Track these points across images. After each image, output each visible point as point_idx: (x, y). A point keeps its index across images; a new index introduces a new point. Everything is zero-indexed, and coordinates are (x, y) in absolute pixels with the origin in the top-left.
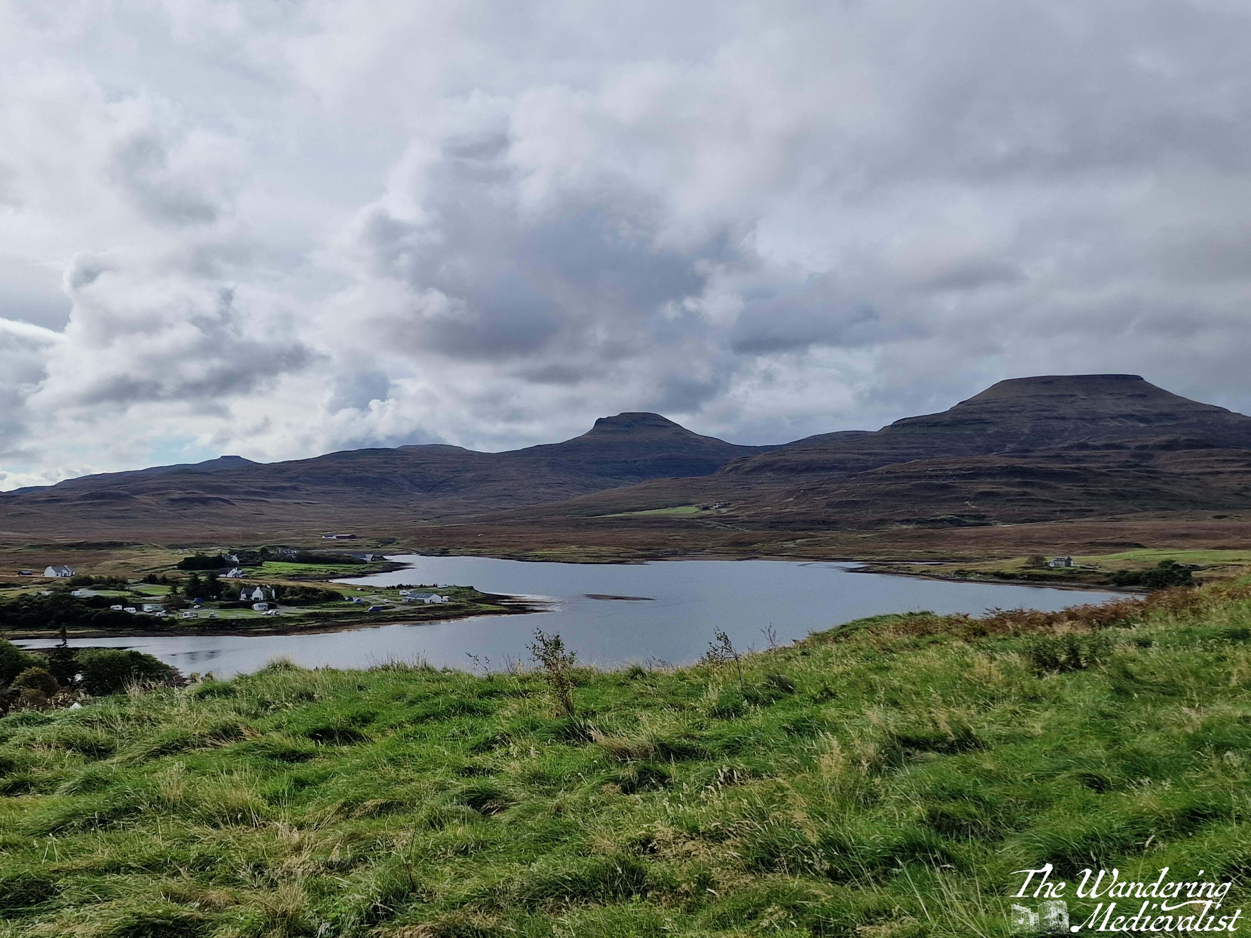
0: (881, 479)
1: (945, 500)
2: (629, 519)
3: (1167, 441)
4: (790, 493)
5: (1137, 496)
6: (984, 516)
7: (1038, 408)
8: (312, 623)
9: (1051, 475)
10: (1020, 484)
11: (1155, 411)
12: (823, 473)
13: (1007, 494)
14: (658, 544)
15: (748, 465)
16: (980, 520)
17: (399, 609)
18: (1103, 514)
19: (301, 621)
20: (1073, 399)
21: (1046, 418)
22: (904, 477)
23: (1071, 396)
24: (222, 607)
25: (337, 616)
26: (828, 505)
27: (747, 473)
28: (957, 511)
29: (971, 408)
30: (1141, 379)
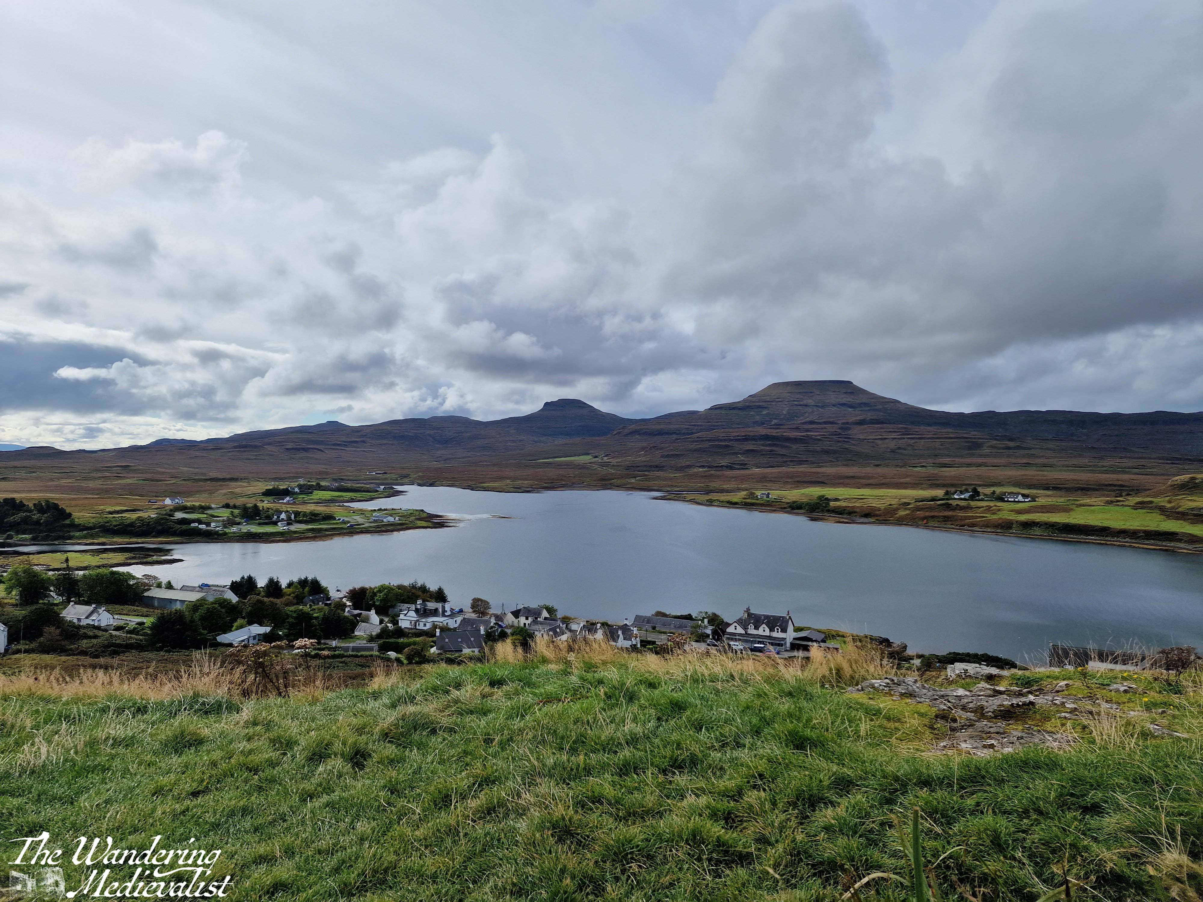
0: (693, 441)
1: (728, 454)
2: (550, 463)
3: (860, 420)
4: (643, 449)
5: (835, 452)
6: (746, 464)
7: (792, 399)
8: (310, 535)
9: (788, 439)
10: (770, 445)
11: (858, 401)
12: (667, 436)
13: (762, 451)
14: (557, 480)
15: (626, 431)
16: (744, 466)
17: (367, 525)
18: (813, 463)
19: (303, 533)
20: (812, 394)
21: (796, 405)
22: (706, 440)
23: (811, 392)
24: (260, 524)
25: (326, 530)
26: (662, 456)
27: (625, 436)
28: (731, 461)
29: (754, 399)
30: (852, 383)
